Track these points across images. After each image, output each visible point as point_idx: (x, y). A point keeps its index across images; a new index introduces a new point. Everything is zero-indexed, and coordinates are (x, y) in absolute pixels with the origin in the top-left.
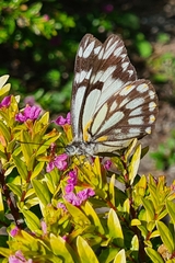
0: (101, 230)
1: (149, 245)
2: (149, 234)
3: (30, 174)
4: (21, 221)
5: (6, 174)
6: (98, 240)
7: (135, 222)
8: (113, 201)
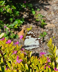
0: (24, 68)
1: (34, 71)
2: (34, 68)
3: (9, 55)
4: (6, 64)
5: (3, 54)
6: (23, 70)
7: (31, 66)
8: (26, 61)
